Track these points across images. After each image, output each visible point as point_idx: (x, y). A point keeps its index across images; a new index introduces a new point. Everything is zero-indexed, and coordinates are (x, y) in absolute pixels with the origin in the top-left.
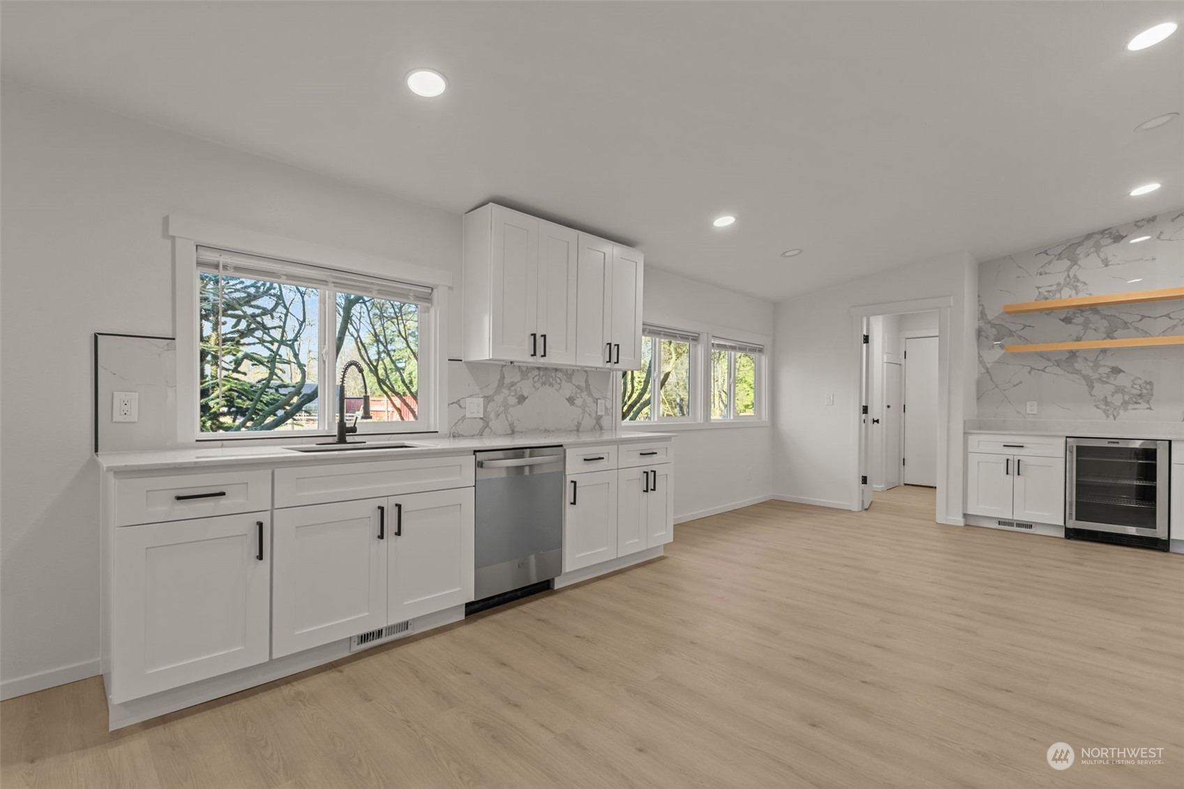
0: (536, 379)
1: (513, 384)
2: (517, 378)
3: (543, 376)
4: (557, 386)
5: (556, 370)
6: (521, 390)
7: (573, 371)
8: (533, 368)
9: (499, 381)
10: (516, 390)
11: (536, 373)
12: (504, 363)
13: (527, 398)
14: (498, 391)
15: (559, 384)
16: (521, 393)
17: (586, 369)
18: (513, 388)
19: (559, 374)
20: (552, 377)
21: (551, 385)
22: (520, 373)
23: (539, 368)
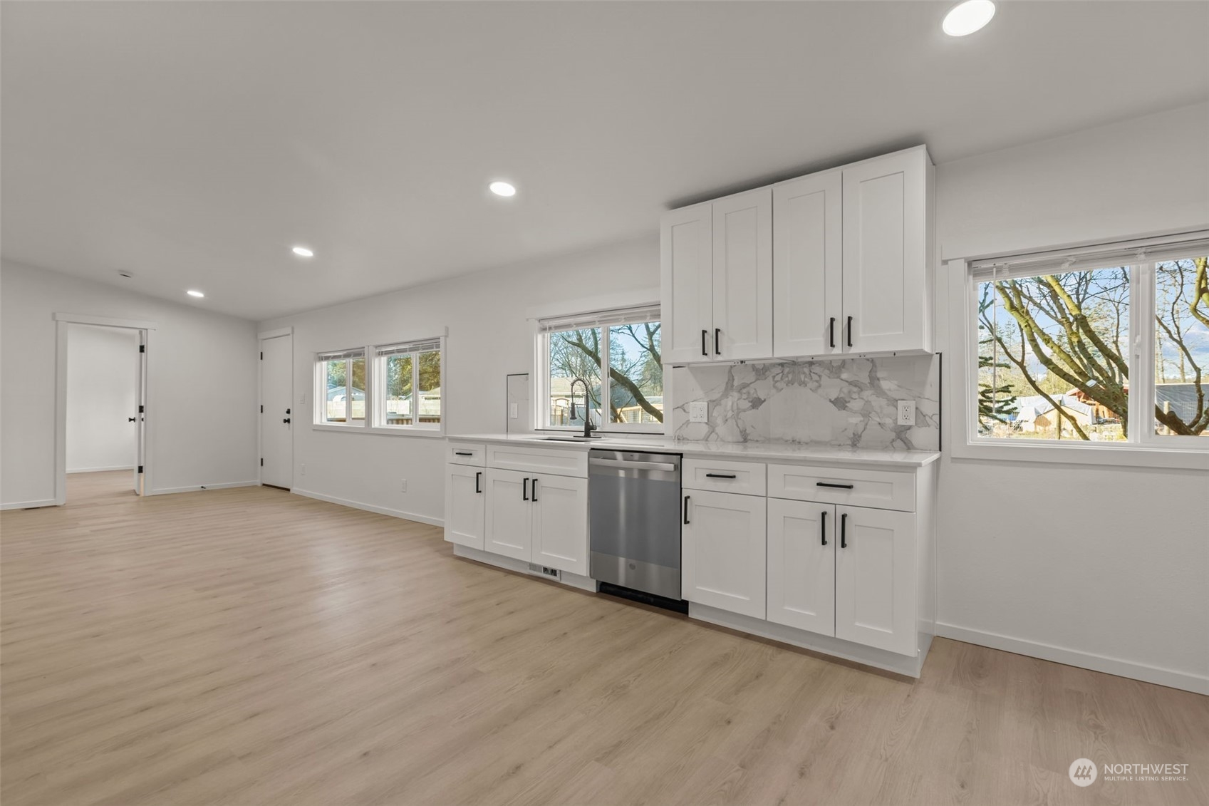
0: (778, 378)
1: (745, 386)
2: (751, 377)
3: (788, 373)
4: (812, 385)
5: (811, 364)
6: (756, 391)
7: (844, 361)
8: (774, 365)
9: (727, 383)
10: (749, 393)
11: (778, 370)
12: (732, 364)
13: (765, 400)
14: (726, 394)
15: (817, 381)
16: (755, 395)
17: (867, 357)
18: (744, 391)
19: (816, 369)
20: (804, 373)
21: (803, 384)
22: (754, 373)
23: (782, 365)
